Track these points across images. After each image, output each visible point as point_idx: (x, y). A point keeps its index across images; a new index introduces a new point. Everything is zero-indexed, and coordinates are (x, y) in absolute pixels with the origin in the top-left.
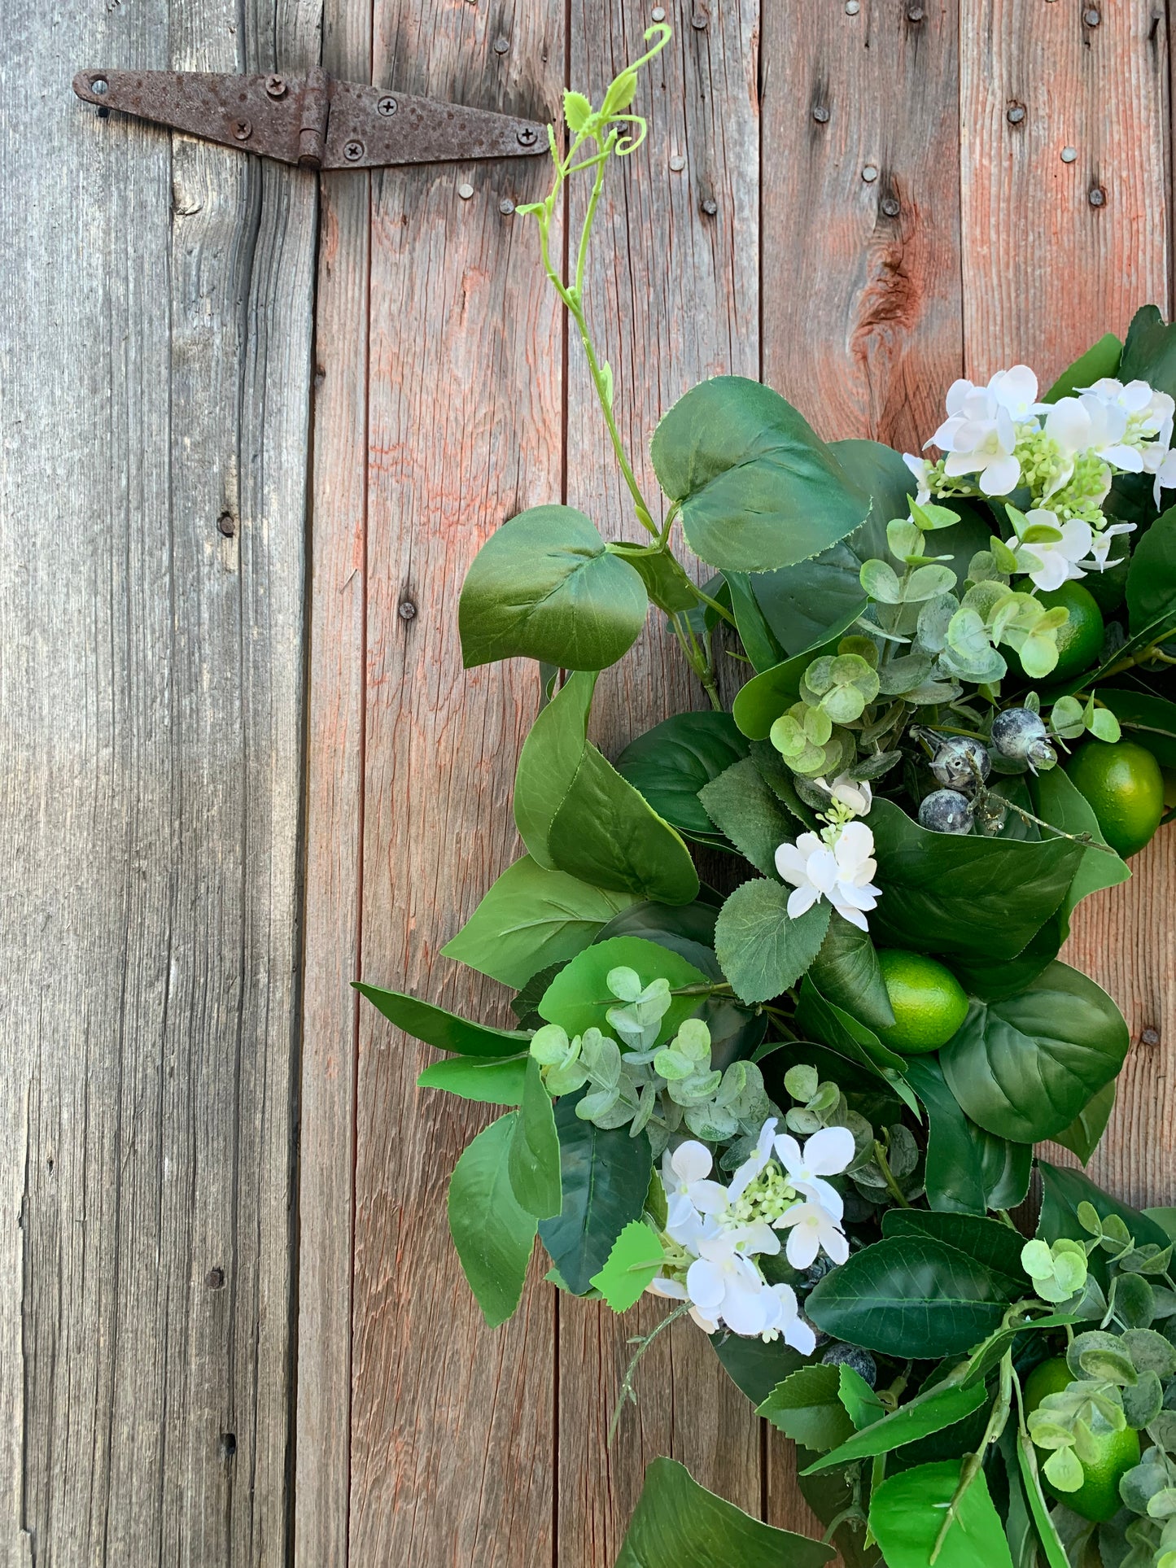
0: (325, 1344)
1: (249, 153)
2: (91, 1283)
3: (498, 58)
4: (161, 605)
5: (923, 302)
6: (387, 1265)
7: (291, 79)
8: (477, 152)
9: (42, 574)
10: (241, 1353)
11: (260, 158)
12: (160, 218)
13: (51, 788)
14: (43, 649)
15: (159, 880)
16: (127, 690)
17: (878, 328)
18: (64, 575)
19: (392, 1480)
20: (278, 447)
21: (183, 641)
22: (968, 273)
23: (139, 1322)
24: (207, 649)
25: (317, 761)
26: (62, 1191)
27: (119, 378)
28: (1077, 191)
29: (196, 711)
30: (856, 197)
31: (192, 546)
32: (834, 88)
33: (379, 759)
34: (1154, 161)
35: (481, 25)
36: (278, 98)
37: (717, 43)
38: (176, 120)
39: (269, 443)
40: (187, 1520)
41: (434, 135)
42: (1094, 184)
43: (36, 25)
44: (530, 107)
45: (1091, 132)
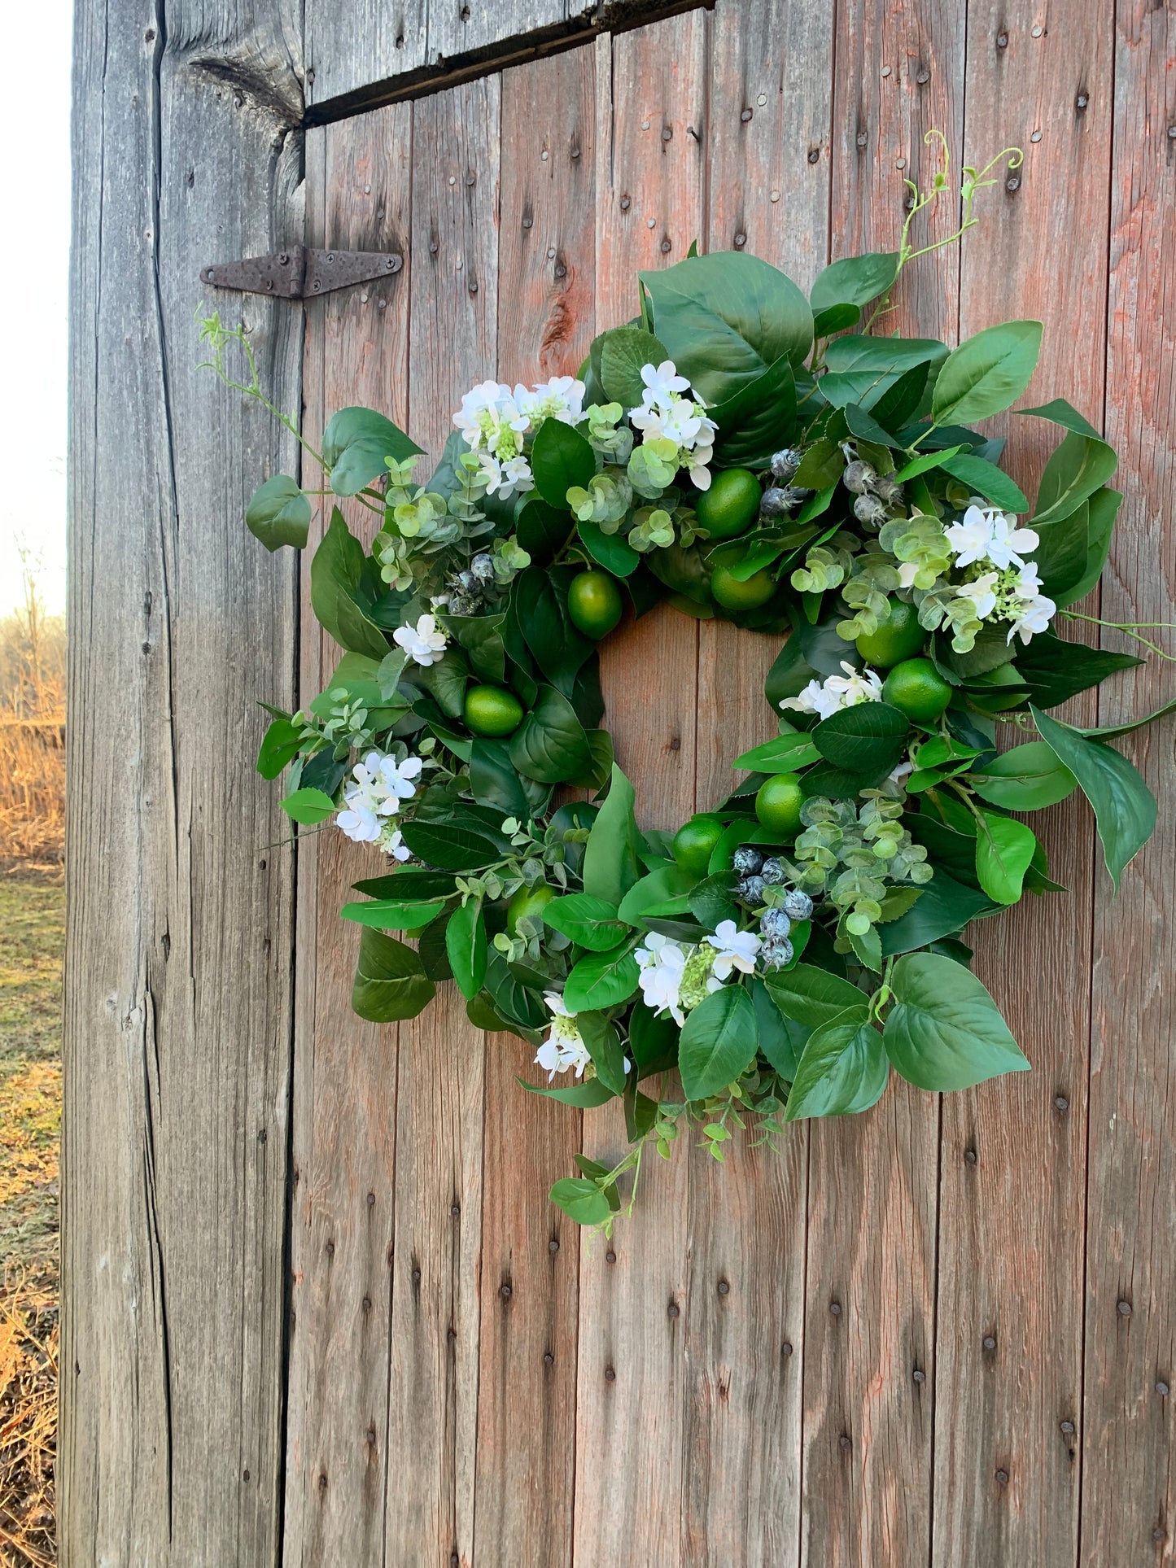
0: (308, 899)
1: (273, 296)
2: (215, 865)
3: (379, 222)
4: (240, 535)
5: (576, 325)
6: (333, 862)
7: (291, 252)
8: (368, 276)
9: (195, 524)
10: (273, 901)
11: (278, 297)
13: (198, 629)
14: (195, 560)
15: (240, 672)
16: (226, 579)
17: (553, 344)
18: (203, 523)
19: (333, 968)
20: (286, 449)
21: (248, 552)
22: (598, 304)
23: (233, 884)
24: (258, 556)
25: (304, 610)
26: (204, 820)
27: (222, 422)
28: (655, 244)
29: (253, 587)
30: (545, 267)
32: (535, 206)
34: (697, 219)
35: (372, 205)
36: (286, 263)
37: (479, 190)
38: (244, 284)
39: (282, 447)
40: (251, 977)
41: (350, 270)
42: (666, 239)
43: (190, 245)
44: (393, 247)
45: (664, 207)
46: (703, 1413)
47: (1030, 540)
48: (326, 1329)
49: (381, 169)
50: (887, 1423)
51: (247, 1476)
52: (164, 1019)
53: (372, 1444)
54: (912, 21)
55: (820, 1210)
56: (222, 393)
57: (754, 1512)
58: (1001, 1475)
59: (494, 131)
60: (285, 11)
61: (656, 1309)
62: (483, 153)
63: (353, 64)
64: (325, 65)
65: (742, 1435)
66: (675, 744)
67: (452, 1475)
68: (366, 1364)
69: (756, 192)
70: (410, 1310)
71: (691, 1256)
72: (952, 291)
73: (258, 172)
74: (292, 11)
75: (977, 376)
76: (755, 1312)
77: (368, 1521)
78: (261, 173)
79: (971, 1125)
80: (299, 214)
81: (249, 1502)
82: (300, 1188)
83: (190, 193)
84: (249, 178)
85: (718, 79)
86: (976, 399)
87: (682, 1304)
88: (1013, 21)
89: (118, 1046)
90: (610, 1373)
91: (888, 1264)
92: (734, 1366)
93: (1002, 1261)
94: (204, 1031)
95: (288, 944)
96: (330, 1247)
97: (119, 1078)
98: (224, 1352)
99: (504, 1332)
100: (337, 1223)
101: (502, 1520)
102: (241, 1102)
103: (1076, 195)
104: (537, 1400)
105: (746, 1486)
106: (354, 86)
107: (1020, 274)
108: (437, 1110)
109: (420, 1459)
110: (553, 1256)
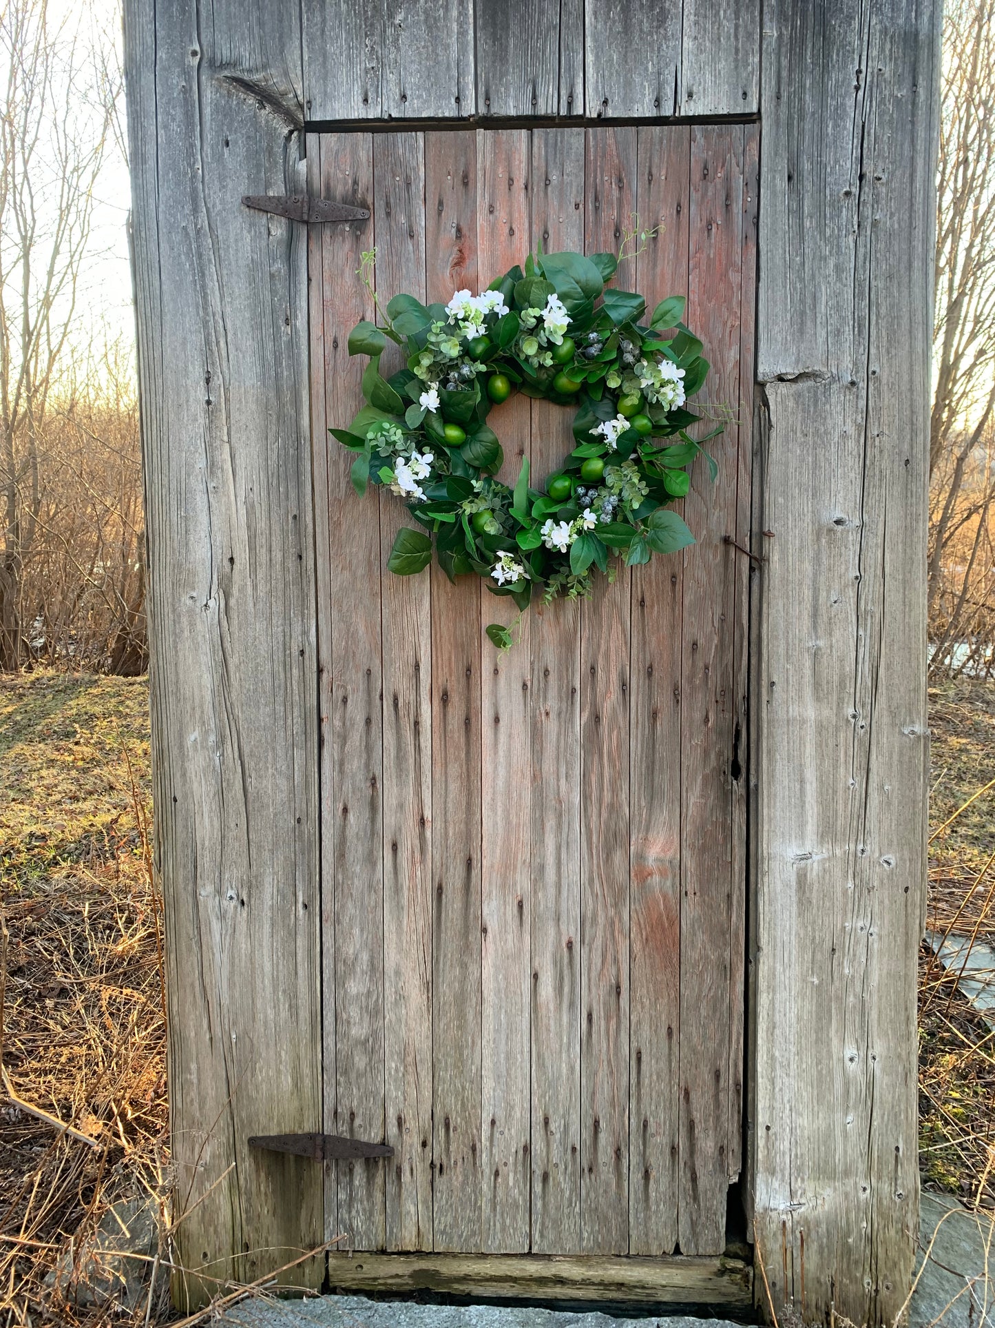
0: (323, 533)
1: (289, 218)
2: (264, 518)
3: (355, 191)
4: (271, 344)
5: (467, 261)
6: (337, 514)
7: (300, 197)
8: (350, 218)
10: (302, 536)
11: (292, 219)
12: (265, 236)
14: (241, 355)
15: (275, 416)
16: (264, 366)
17: (456, 268)
18: (245, 335)
19: (340, 566)
20: (300, 300)
21: (278, 353)
22: (479, 253)
23: (276, 528)
24: (284, 355)
25: (314, 385)
26: (255, 497)
27: (257, 281)
28: (507, 231)
29: (282, 372)
30: (450, 231)
31: (279, 328)
32: (444, 201)
33: (329, 384)
34: (526, 223)
35: (350, 182)
36: (296, 202)
37: (413, 187)
38: (269, 209)
39: (298, 299)
40: (291, 575)
41: (338, 213)
42: (511, 229)
43: (228, 180)
44: (364, 205)
45: (510, 214)
46: (539, 725)
47: (682, 373)
48: (343, 739)
49: (355, 164)
50: (614, 709)
51: (299, 821)
52: (232, 602)
53: (373, 785)
54: (616, 161)
55: (586, 634)
56: (254, 266)
57: (561, 756)
58: (654, 715)
59: (421, 160)
60: (291, 65)
61: (518, 687)
62: (416, 169)
63: (336, 106)
64: (318, 100)
65: (556, 729)
66: (521, 452)
67: (419, 784)
68: (369, 749)
69: (553, 217)
70: (393, 718)
71: (532, 663)
72: (633, 272)
73: (276, 149)
74: (295, 67)
75: (666, 313)
76: (560, 679)
77: (373, 820)
78: (278, 150)
79: (643, 593)
80: (303, 177)
81: (301, 833)
82: (325, 676)
83: (226, 150)
84: (270, 152)
85: (535, 164)
86: (665, 322)
87: (529, 684)
88: (654, 171)
89: (198, 621)
90: (497, 720)
91: (613, 649)
92: (552, 703)
93: (654, 639)
94: (260, 606)
95: (312, 556)
96: (345, 700)
97: (200, 638)
98: (282, 765)
99: (445, 715)
100: (349, 687)
101: (446, 797)
102: (287, 638)
103: (677, 245)
104: (463, 740)
105: (558, 748)
106: (337, 117)
107: (658, 270)
108: (405, 625)
109: (401, 783)
110: (468, 677)
